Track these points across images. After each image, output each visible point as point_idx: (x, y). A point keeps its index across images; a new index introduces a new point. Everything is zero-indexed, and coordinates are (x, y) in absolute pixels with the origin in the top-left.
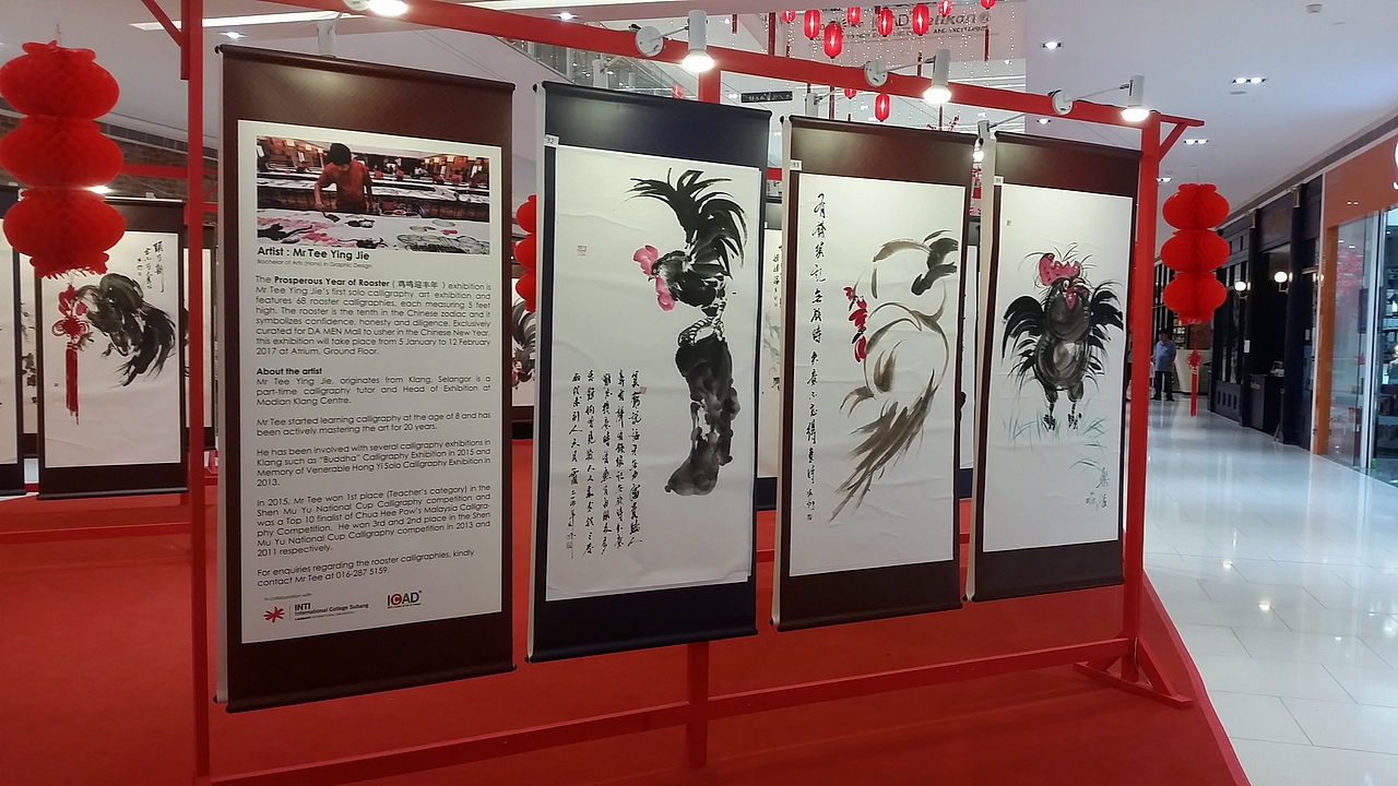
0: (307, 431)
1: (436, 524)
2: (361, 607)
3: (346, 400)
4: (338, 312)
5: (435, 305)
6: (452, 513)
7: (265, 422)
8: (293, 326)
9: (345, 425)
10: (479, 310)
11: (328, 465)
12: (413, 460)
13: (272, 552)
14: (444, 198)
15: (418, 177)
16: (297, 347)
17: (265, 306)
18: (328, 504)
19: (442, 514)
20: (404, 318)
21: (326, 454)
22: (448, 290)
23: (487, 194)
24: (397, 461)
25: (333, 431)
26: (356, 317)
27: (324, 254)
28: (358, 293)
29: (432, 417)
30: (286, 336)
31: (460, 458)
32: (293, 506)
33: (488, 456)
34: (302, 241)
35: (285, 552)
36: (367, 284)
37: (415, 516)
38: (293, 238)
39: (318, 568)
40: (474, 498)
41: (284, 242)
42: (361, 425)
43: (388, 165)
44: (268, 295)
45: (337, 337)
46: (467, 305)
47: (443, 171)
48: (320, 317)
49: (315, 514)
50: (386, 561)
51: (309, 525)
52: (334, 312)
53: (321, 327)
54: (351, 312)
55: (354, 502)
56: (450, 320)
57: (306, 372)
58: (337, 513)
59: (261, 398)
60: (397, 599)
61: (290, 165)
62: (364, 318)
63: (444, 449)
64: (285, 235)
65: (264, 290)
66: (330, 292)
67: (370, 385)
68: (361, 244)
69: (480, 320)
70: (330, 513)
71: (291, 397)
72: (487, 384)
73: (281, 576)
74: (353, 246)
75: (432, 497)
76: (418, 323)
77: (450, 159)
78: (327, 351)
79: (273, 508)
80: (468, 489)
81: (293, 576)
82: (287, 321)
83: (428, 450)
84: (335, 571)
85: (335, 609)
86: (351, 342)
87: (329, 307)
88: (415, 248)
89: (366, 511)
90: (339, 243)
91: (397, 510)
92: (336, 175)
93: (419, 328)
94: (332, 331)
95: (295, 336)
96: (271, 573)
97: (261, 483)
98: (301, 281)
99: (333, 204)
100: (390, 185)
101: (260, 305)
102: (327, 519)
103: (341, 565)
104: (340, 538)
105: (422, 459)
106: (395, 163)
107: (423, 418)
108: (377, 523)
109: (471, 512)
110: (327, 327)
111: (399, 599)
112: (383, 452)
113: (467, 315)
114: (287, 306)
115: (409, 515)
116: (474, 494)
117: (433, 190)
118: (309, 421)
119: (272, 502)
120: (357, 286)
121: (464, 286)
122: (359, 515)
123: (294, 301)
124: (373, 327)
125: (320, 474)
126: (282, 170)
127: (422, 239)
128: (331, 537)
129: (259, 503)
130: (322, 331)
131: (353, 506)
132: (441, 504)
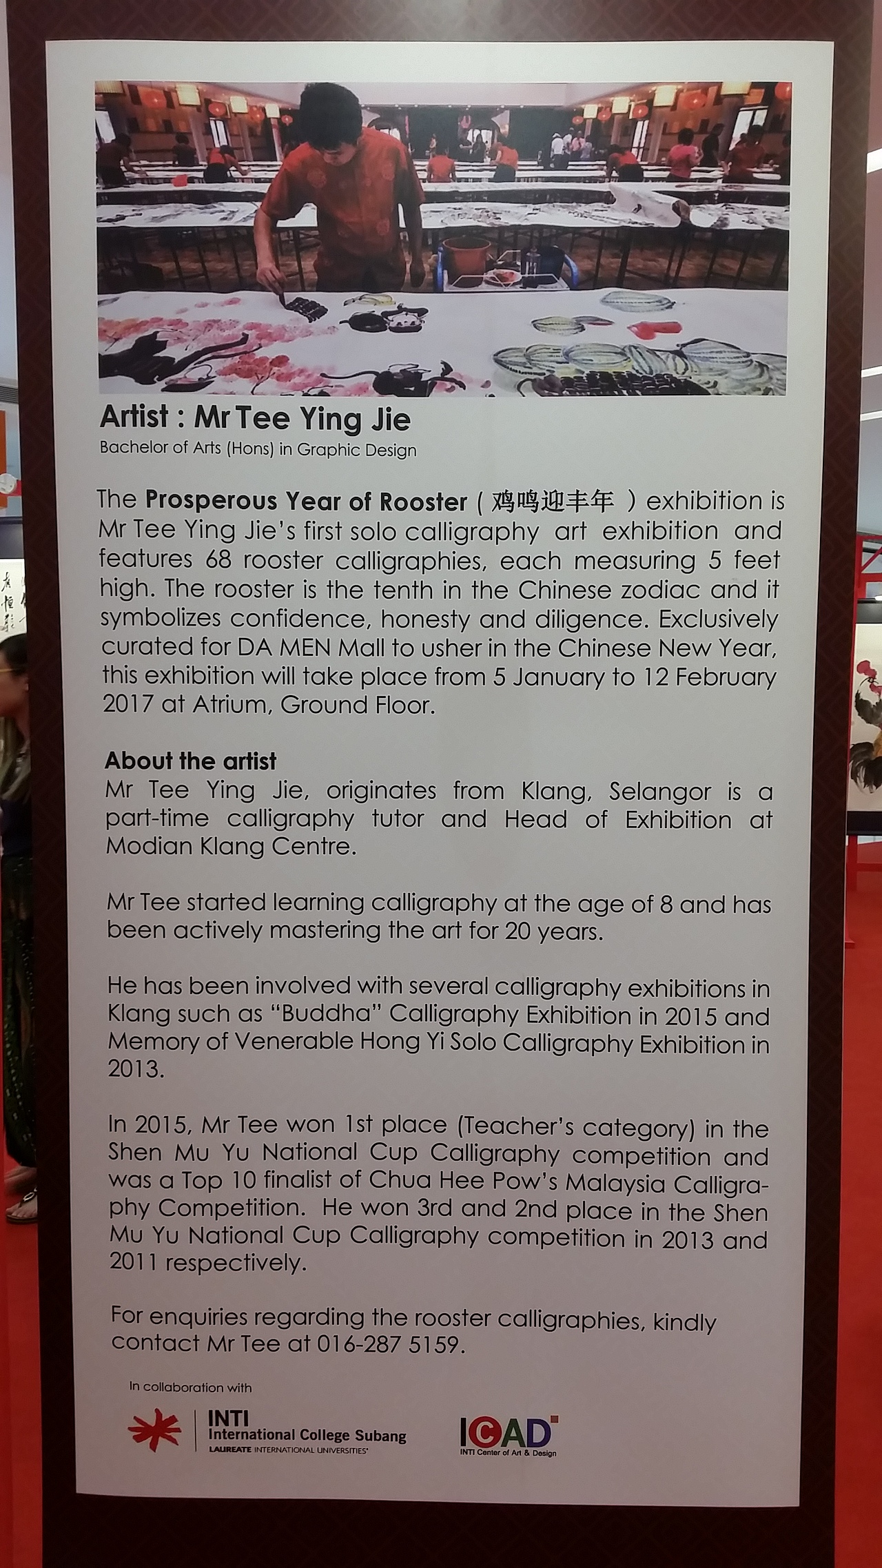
0: (237, 931)
1: (601, 1226)
2: (386, 1438)
3: (342, 847)
4: (322, 590)
5: (601, 562)
6: (650, 1199)
7: (125, 902)
8: (197, 633)
9: (340, 917)
10: (744, 576)
11: (294, 1029)
12: (534, 1031)
13: (147, 1260)
14: (640, 220)
15: (562, 163)
16: (209, 691)
17: (124, 574)
18: (294, 1139)
19: (620, 1200)
20: (513, 604)
21: (286, 998)
22: (642, 515)
23: (782, 200)
24: (487, 1029)
25: (307, 932)
26: (370, 606)
27: (281, 420)
28: (379, 532)
29: (590, 905)
30: (180, 662)
31: (674, 1033)
32: (202, 1140)
33: (761, 1033)
34: (219, 383)
35: (178, 1264)
36: (403, 504)
37: (541, 1195)
38: (193, 374)
39: (268, 1318)
40: (717, 1159)
41: (172, 388)
42: (384, 918)
43: (471, 136)
44: (129, 543)
45: (319, 663)
46: (703, 561)
47: (639, 137)
48: (269, 604)
49: (259, 1165)
50: (454, 1320)
51: (243, 1195)
52: (310, 591)
53: (274, 634)
54: (355, 591)
55: (365, 1141)
56: (649, 609)
57: (233, 763)
58: (320, 1167)
59: (117, 833)
60: (485, 1434)
61: (185, 157)
62: (396, 606)
63: (624, 1001)
64: (170, 367)
65: (118, 528)
66: (300, 531)
67: (409, 805)
68: (387, 384)
69: (742, 607)
70: (300, 1166)
71: (193, 834)
72: (763, 808)
73: (168, 1330)
74: (361, 390)
75: (589, 1144)
76: (551, 620)
77: (664, 98)
78: (289, 704)
79: (147, 1141)
80: (700, 1130)
81: (204, 1332)
82: (179, 618)
83: (577, 1003)
84: (314, 1330)
85: (315, 1436)
86: (357, 679)
87: (295, 576)
88: (548, 386)
89: (398, 1168)
90: (322, 384)
91: (487, 1173)
92: (317, 177)
93: (554, 635)
94: (300, 647)
95: (201, 661)
96: (144, 1317)
97: (118, 1069)
98: (218, 501)
99: (308, 264)
100: (477, 197)
101: (109, 574)
102: (290, 1182)
103: (331, 1317)
104: (329, 1238)
105: (558, 1030)
106: (494, 127)
107: (562, 905)
108: (429, 1208)
109: (708, 1201)
110: (292, 634)
111: (493, 1431)
112: (444, 1001)
113: (704, 592)
114: (183, 574)
115: (522, 1192)
116: (718, 1147)
117: (608, 198)
118: (241, 903)
119: (147, 1123)
120: (374, 515)
121: (697, 501)
122: (380, 1179)
123: (199, 559)
124: (420, 636)
125: (274, 1053)
126: (165, 176)
127: (568, 356)
128: (302, 1235)
129: (114, 1124)
130: (275, 646)
131: (363, 1151)
132: (614, 1170)
